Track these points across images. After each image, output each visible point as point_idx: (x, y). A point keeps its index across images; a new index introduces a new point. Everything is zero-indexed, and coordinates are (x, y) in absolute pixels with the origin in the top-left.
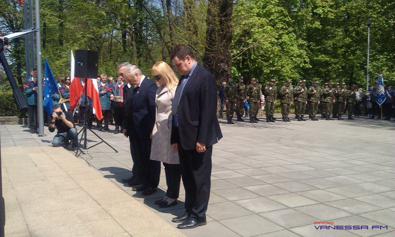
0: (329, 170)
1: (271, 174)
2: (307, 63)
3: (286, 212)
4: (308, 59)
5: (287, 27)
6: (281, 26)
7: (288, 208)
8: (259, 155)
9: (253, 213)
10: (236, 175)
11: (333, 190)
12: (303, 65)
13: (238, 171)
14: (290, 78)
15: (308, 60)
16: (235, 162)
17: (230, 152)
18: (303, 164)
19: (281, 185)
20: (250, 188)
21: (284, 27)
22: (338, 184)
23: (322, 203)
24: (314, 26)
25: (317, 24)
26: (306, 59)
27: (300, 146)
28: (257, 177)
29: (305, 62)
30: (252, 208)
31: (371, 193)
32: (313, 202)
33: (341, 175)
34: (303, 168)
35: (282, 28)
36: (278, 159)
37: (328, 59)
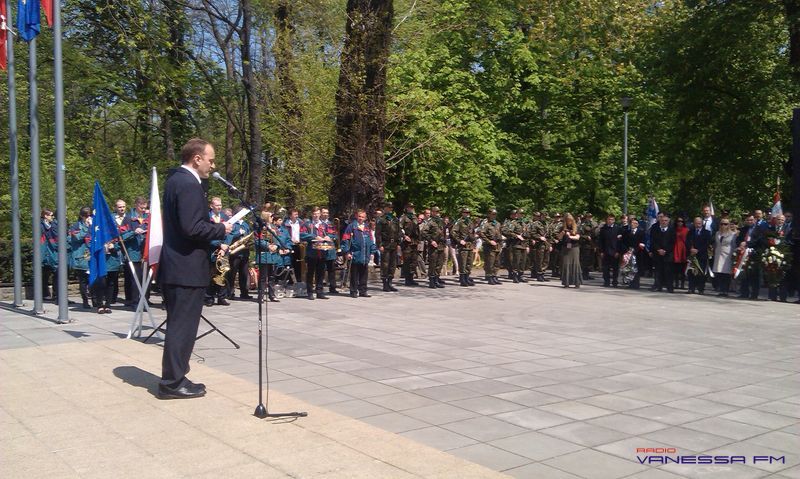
0: (606, 365)
1: (521, 374)
2: (514, 175)
3: (576, 426)
4: (516, 168)
5: (477, 108)
6: (466, 106)
7: (575, 421)
8: (485, 344)
9: (530, 430)
10: (468, 379)
11: (627, 394)
12: (507, 178)
13: (468, 371)
14: (476, 200)
15: (515, 170)
16: (454, 358)
17: (433, 341)
18: (562, 357)
19: (547, 390)
20: (502, 396)
21: (472, 109)
22: (631, 386)
23: (621, 413)
24: (524, 107)
25: (530, 104)
26: (512, 168)
27: (542, 329)
28: (503, 380)
29: (510, 174)
30: (524, 423)
31: (683, 396)
32: (607, 412)
33: (628, 372)
34: (563, 363)
35: (468, 110)
36: (517, 350)
37: (550, 167)
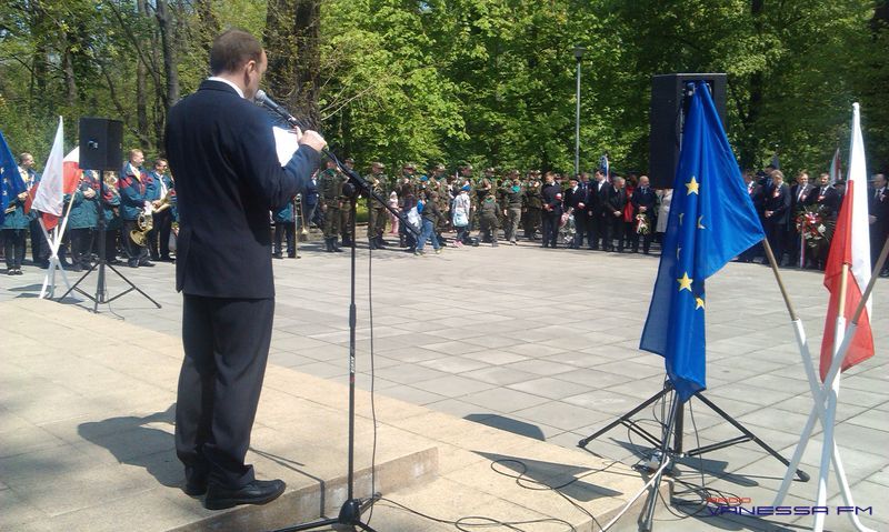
0: (534, 319)
1: (450, 327)
2: (461, 129)
4: (463, 122)
5: (421, 54)
6: (410, 52)
8: (419, 302)
9: (449, 374)
11: (547, 343)
12: (454, 132)
14: (424, 156)
15: (462, 124)
19: (472, 341)
20: (429, 347)
21: (416, 54)
22: (554, 336)
23: (537, 358)
24: (473, 55)
25: (480, 51)
26: (458, 122)
27: (478, 287)
28: (432, 333)
29: (457, 128)
30: (445, 369)
31: (600, 344)
33: (553, 325)
35: (411, 56)
36: (451, 307)
37: (500, 121)
